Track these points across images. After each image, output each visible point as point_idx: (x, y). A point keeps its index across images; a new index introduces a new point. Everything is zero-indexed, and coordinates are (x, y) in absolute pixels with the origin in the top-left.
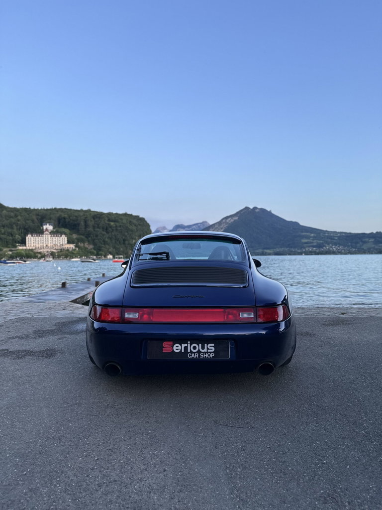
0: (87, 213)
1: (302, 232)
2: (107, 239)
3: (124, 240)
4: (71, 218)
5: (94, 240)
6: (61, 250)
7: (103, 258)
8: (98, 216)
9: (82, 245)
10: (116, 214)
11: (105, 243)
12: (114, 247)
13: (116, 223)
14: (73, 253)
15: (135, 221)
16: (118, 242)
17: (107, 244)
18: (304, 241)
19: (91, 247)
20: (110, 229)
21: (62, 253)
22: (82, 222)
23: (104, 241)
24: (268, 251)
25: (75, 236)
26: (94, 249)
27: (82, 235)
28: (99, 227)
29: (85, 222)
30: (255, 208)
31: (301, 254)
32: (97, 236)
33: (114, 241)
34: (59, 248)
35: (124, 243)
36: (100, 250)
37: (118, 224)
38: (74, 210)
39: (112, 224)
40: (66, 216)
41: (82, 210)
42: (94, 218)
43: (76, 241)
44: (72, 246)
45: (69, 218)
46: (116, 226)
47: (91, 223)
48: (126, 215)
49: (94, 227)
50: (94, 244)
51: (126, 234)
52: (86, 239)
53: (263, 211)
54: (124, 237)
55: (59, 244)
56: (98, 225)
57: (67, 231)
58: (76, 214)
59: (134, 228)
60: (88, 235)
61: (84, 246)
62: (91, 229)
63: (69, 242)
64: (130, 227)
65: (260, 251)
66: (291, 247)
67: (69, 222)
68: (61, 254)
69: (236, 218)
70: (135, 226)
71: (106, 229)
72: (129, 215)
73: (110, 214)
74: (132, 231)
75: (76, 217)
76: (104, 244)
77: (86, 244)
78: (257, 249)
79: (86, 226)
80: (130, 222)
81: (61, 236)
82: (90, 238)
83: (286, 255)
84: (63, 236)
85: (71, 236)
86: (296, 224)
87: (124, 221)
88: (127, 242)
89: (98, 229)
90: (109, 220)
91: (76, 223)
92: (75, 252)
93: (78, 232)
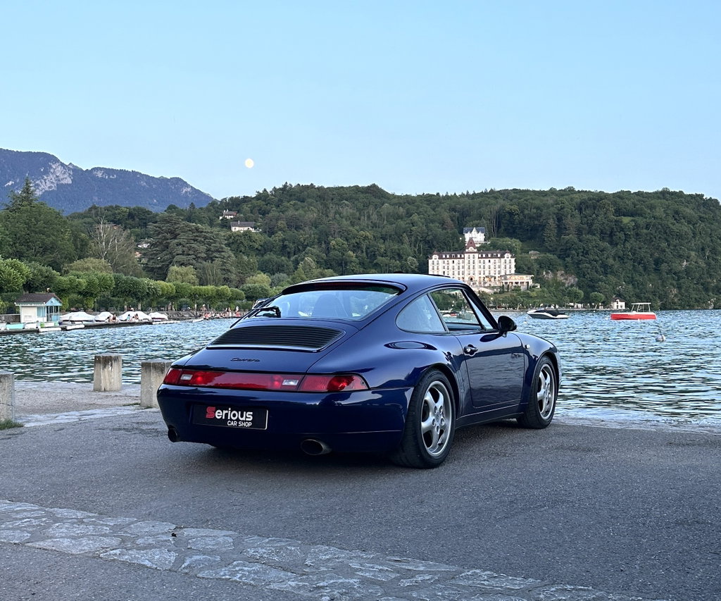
0: (563, 199)
2: (611, 261)
3: (658, 262)
4: (526, 212)
5: (579, 263)
6: (503, 290)
7: (601, 308)
8: (591, 203)
9: (550, 276)
10: (639, 194)
11: (606, 269)
12: (631, 281)
13: (636, 218)
14: (529, 297)
15: (688, 211)
16: (641, 268)
17: (612, 272)
19: (572, 280)
20: (622, 235)
21: (503, 295)
22: (551, 221)
23: (604, 266)
25: (533, 255)
26: (579, 285)
27: (550, 251)
28: (591, 232)
29: (559, 220)
32: (586, 253)
33: (629, 265)
34: (498, 284)
35: (657, 270)
36: (593, 288)
37: (640, 220)
38: (534, 191)
39: (626, 220)
40: (515, 207)
41: (552, 191)
42: (580, 210)
43: (536, 266)
44: (526, 279)
45: (522, 212)
46: (637, 226)
47: (573, 221)
48: (665, 194)
49: (579, 232)
50: (580, 274)
51: (664, 245)
52: (559, 261)
54: (656, 255)
55: (497, 275)
56: (591, 225)
57: (515, 243)
58: (537, 202)
59: (685, 228)
60: (564, 253)
61: (554, 279)
62: (572, 237)
63: (519, 270)
64: (676, 227)
67: (521, 222)
68: (501, 297)
70: (689, 222)
71: (610, 235)
72: (674, 193)
73: (621, 195)
74: (680, 236)
75: (538, 208)
76: (606, 274)
77: (559, 273)
79: (561, 229)
80: (677, 212)
81: (502, 256)
82: (568, 259)
84: (506, 255)
85: (524, 255)
87: (659, 212)
88: (664, 267)
89: (589, 236)
90: (619, 212)
91: (536, 222)
92: (534, 294)
93: (541, 247)
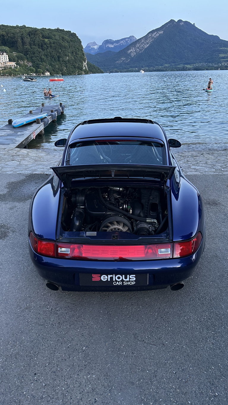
0: (22, 30)
1: (221, 46)
2: (43, 57)
3: (59, 57)
4: (9, 35)
5: (32, 57)
6: (5, 68)
7: (42, 75)
8: (33, 32)
9: (22, 62)
10: (49, 29)
11: (42, 60)
12: (51, 65)
13: (50, 40)
14: (16, 71)
15: (66, 37)
16: (53, 60)
17: (44, 61)
18: (222, 55)
19: (30, 64)
20: (45, 46)
21: (6, 70)
22: (19, 40)
23: (41, 58)
24: (188, 66)
25: (15, 54)
26: (33, 66)
27: (20, 52)
28: (34, 45)
29: (22, 39)
30: (180, 21)
31: (216, 69)
32: (34, 53)
33: (49, 58)
34: (3, 66)
35: (59, 60)
36: (38, 67)
37: (51, 40)
38: (10, 26)
39: (46, 40)
40: (4, 33)
41: (17, 27)
42: (29, 35)
43: (16, 59)
44: (13, 64)
45: (7, 35)
46: (50, 43)
47: (27, 40)
48: (58, 30)
49: (30, 44)
50: (33, 62)
51: (60, 51)
52: (25, 57)
53: (187, 23)
54: (58, 54)
55: (2, 62)
56: (34, 42)
57: (7, 48)
58: (12, 31)
59: (67, 44)
60: (26, 53)
61: (24, 64)
62: (28, 46)
63: (10, 60)
64: (63, 44)
65: (181, 66)
66: (209, 62)
67: (7, 40)
68: (5, 71)
69: (162, 32)
70: (67, 42)
71: (42, 46)
72: (61, 30)
73: (43, 30)
74: (65, 47)
75: (13, 34)
76: (42, 62)
77: (25, 61)
78: (179, 65)
79: (23, 43)
80: (63, 38)
81: (3, 54)
82: (28, 56)
83: (204, 70)
84: (4, 54)
85: (11, 54)
86: (217, 37)
87: (57, 37)
88: (61, 59)
89: (34, 46)
90: (44, 37)
91: (14, 40)
92: (17, 70)
93: (17, 50)
